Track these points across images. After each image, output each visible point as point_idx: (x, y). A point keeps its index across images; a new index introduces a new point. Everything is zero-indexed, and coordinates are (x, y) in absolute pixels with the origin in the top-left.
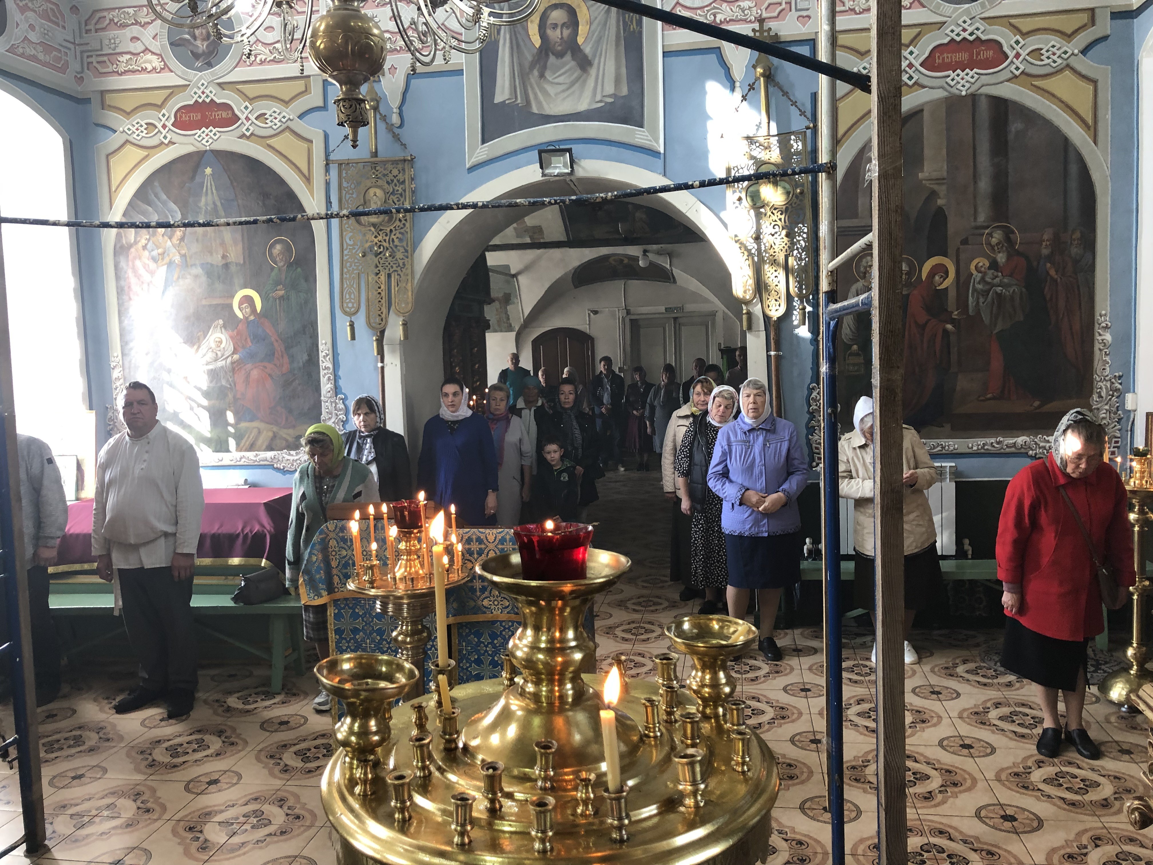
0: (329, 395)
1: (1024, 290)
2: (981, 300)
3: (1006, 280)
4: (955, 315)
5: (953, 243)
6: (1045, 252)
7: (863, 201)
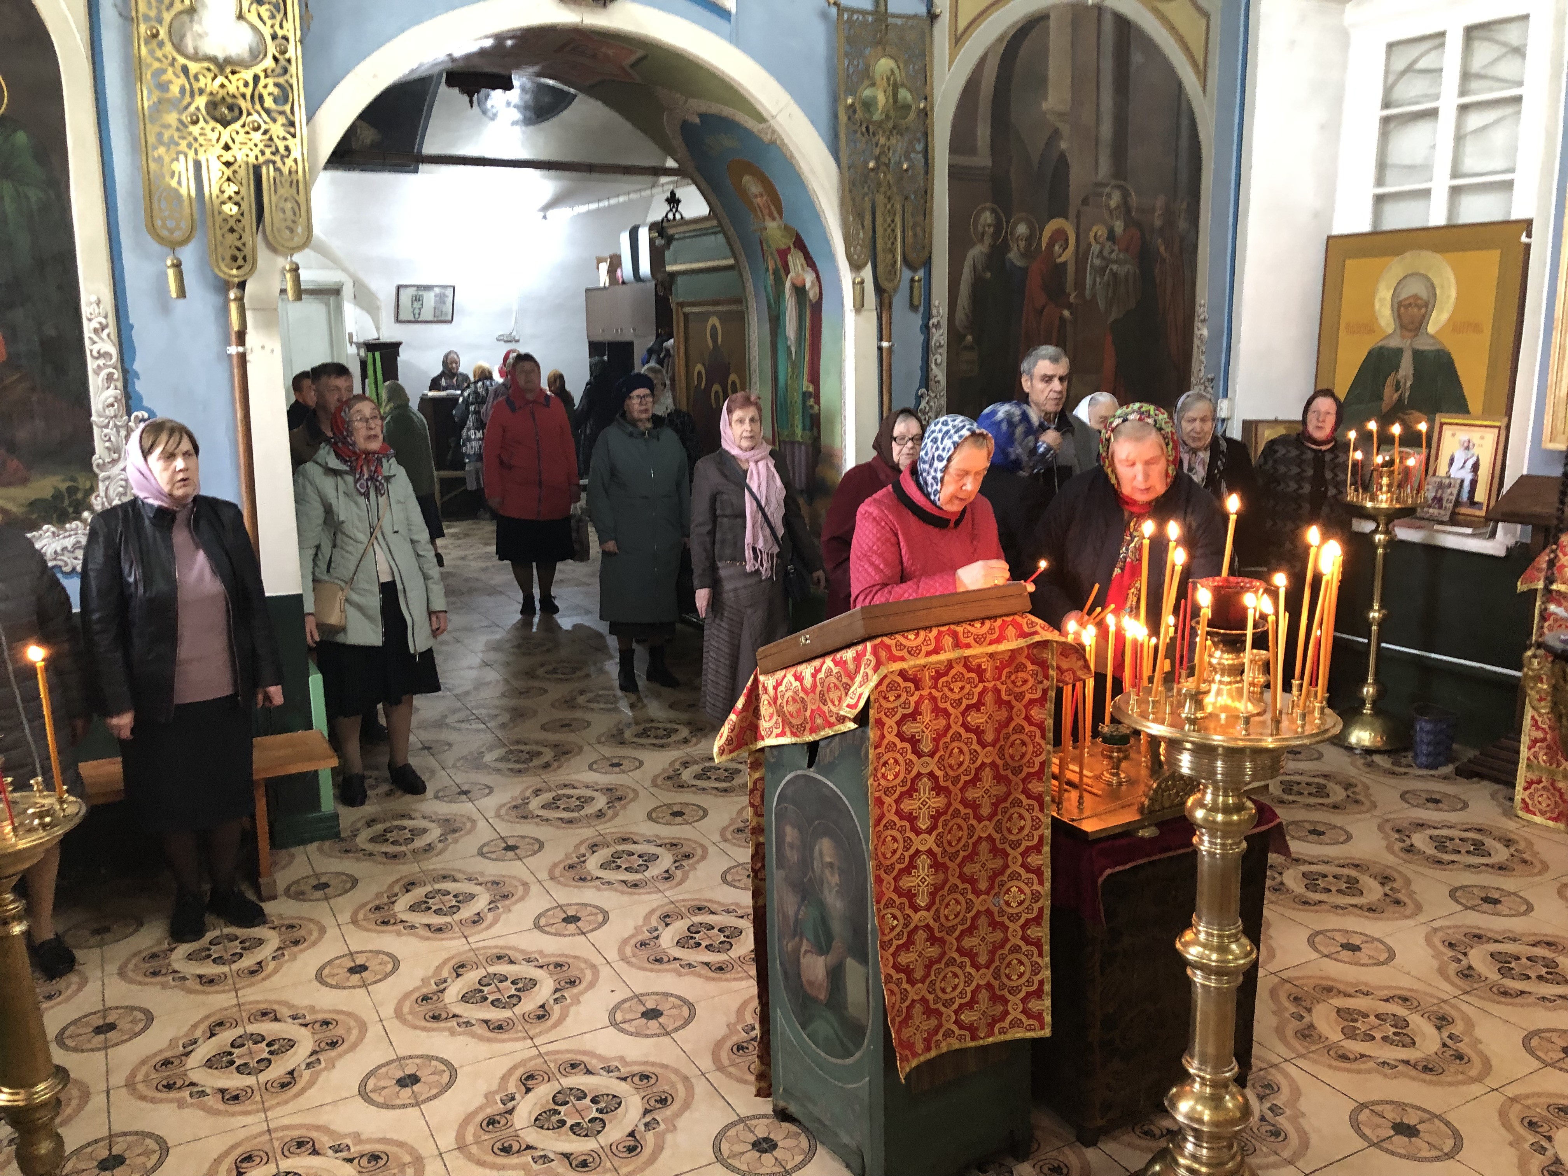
1: (1137, 269)
3: (1121, 256)
4: (1072, 298)
5: (1074, 202)
7: (983, 132)
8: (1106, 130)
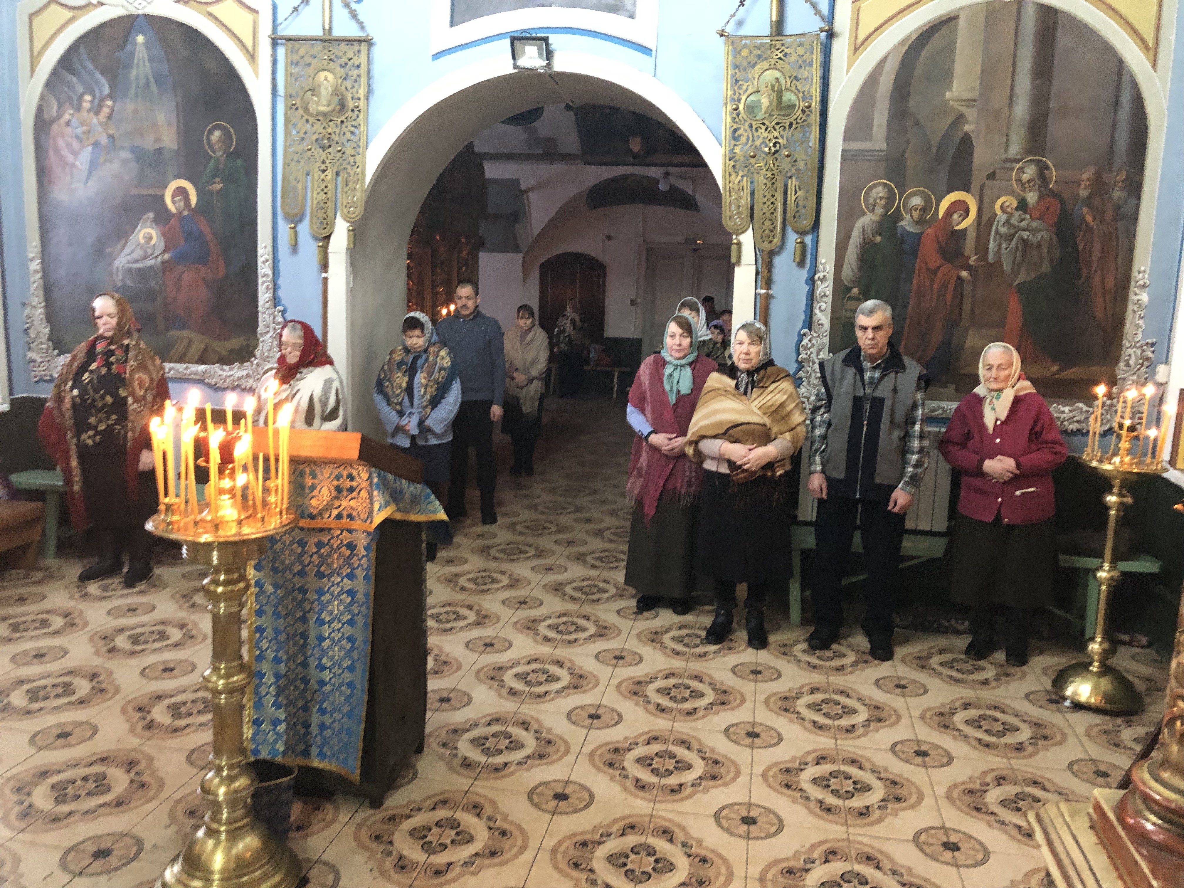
0: (267, 305)
1: (1054, 236)
2: (1004, 245)
3: (1034, 224)
4: (972, 261)
5: (977, 178)
6: (1083, 193)
7: (880, 120)
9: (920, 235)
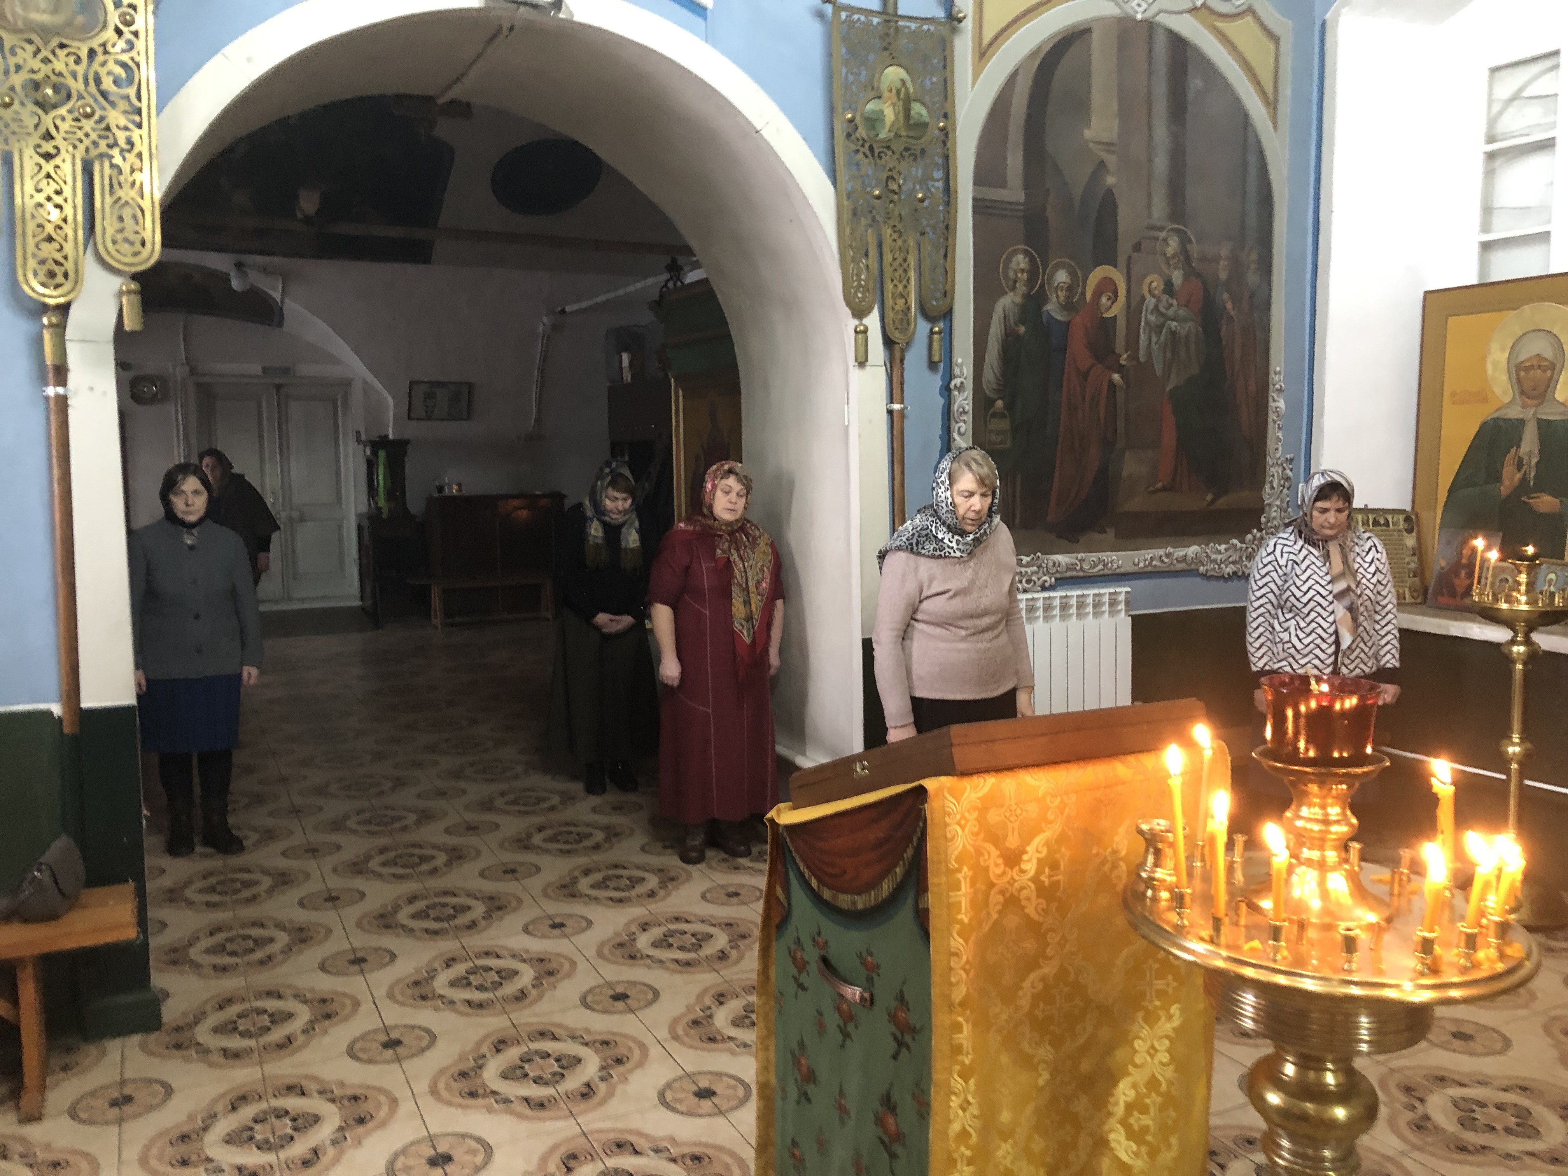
3: (1181, 312)
4: (1123, 360)
5: (1124, 247)
7: (1015, 161)
8: (1161, 164)
9: (1068, 324)
